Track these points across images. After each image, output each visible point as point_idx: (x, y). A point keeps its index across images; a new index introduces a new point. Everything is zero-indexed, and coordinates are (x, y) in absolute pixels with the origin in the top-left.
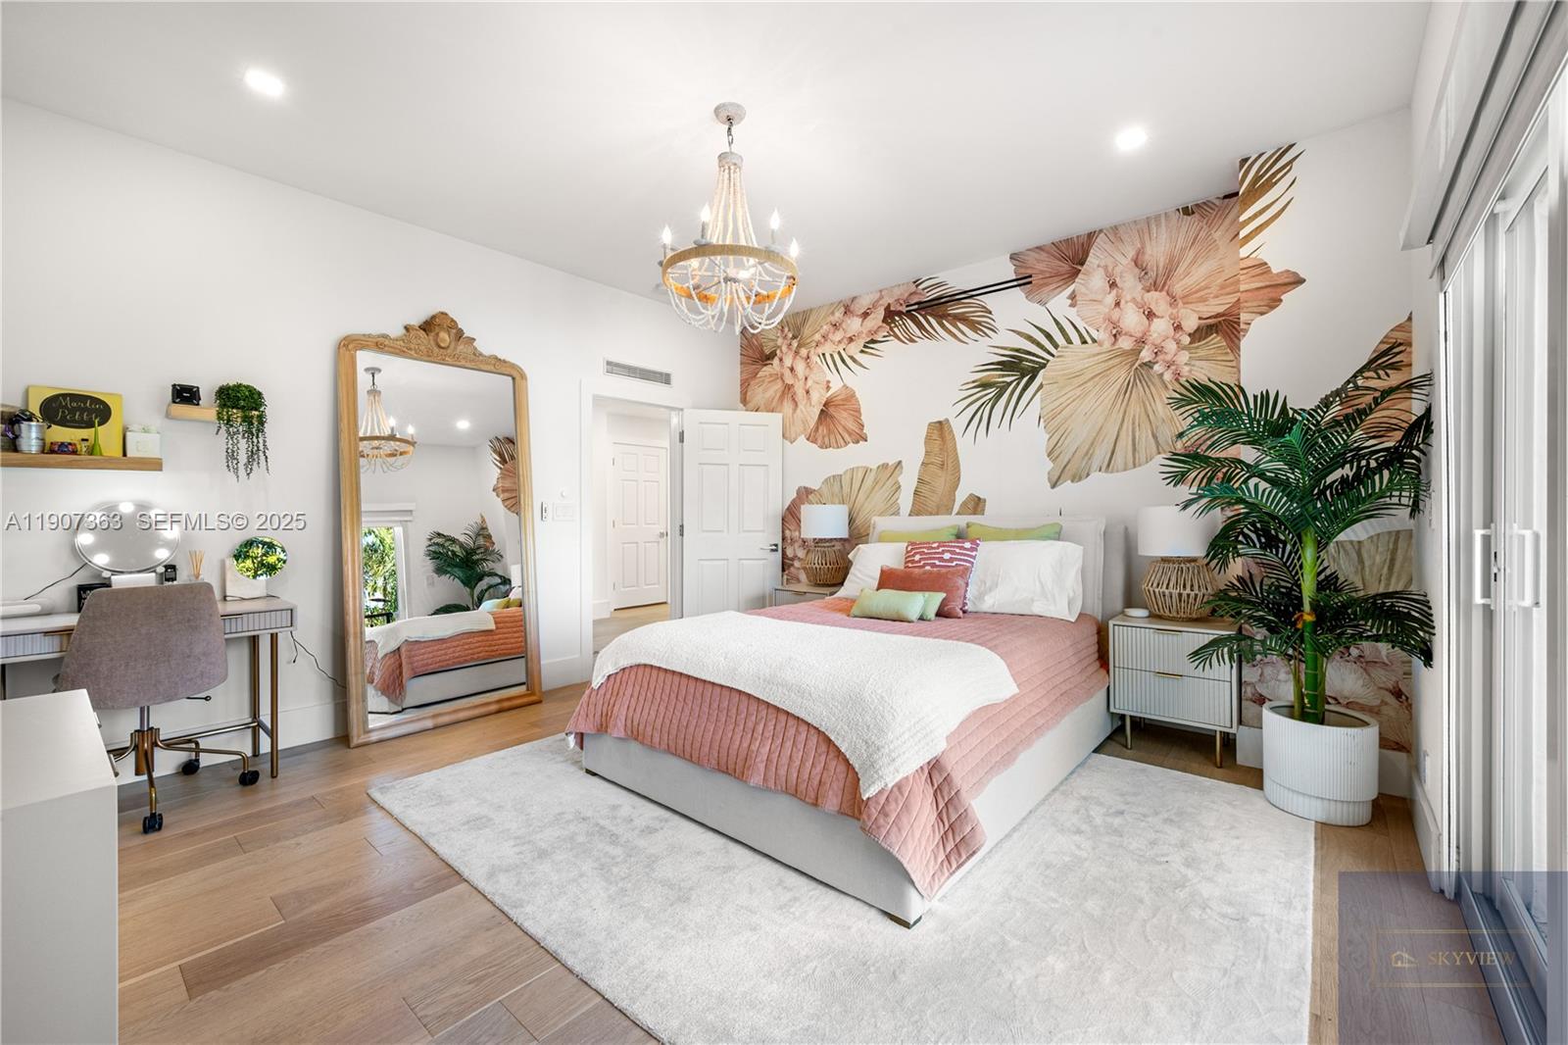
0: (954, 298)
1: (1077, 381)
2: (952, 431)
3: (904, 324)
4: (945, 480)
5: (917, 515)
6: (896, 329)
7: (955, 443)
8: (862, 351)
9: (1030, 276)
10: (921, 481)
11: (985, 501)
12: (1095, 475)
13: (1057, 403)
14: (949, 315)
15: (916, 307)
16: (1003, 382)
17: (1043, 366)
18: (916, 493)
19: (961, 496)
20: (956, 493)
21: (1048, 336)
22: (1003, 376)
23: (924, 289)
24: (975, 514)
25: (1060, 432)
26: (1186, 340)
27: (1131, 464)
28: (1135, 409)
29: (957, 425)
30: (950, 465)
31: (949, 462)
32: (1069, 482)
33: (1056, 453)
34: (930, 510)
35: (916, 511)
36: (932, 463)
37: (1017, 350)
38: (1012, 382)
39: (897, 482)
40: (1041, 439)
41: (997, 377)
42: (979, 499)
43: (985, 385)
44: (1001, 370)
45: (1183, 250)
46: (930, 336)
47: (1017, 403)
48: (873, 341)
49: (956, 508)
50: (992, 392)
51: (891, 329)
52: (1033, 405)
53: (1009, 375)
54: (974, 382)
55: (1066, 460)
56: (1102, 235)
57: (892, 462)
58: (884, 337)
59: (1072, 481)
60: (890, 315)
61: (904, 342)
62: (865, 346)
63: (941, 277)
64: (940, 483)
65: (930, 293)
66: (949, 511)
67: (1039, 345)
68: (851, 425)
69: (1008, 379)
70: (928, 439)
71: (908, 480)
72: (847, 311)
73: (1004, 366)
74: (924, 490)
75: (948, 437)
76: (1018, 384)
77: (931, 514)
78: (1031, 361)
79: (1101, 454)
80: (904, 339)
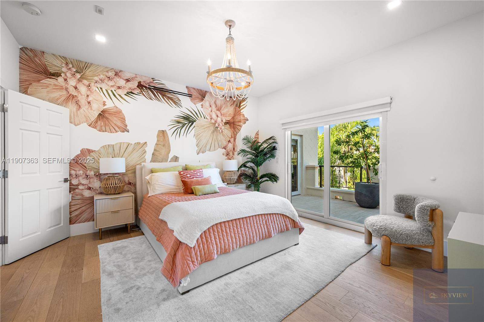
0: (168, 91)
1: (203, 128)
2: (167, 134)
3: (147, 91)
4: (165, 151)
5: (153, 162)
6: (143, 92)
7: (169, 138)
8: (125, 95)
9: (192, 95)
10: (155, 150)
11: (179, 158)
12: (207, 152)
13: (198, 132)
14: (166, 96)
15: (153, 88)
16: (184, 123)
17: (195, 121)
18: (153, 154)
19: (171, 156)
20: (169, 155)
21: (196, 113)
22: (184, 121)
23: (156, 83)
24: (175, 162)
25: (199, 140)
26: (224, 124)
27: (214, 150)
28: (215, 137)
29: (169, 133)
30: (167, 146)
31: (167, 144)
32: (201, 153)
33: (198, 145)
34: (159, 160)
35: (153, 160)
36: (160, 144)
37: (188, 115)
38: (187, 123)
39: (145, 150)
40: (194, 141)
41: (182, 120)
42: (177, 157)
43: (179, 122)
44: (184, 119)
45: (223, 104)
46: (159, 100)
47: (188, 130)
48: (132, 93)
49: (169, 160)
50: (181, 125)
51: (141, 91)
52: (192, 132)
53: (186, 121)
54: (175, 120)
55: (200, 148)
56: (208, 93)
57: (142, 142)
58: (138, 93)
59: (202, 153)
60: (140, 86)
61: (147, 98)
62: (127, 93)
63: (163, 82)
64: (163, 151)
65: (158, 85)
66: (166, 161)
67: (194, 115)
68: (119, 124)
69: (186, 122)
70: (158, 136)
71: (150, 150)
72: (116, 74)
73: (184, 118)
74: (156, 153)
75: (166, 136)
76: (188, 124)
77: (159, 162)
78: (192, 119)
79: (208, 147)
80: (148, 98)
